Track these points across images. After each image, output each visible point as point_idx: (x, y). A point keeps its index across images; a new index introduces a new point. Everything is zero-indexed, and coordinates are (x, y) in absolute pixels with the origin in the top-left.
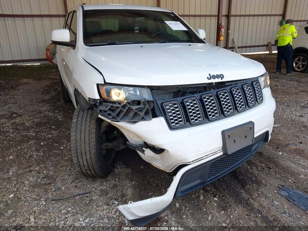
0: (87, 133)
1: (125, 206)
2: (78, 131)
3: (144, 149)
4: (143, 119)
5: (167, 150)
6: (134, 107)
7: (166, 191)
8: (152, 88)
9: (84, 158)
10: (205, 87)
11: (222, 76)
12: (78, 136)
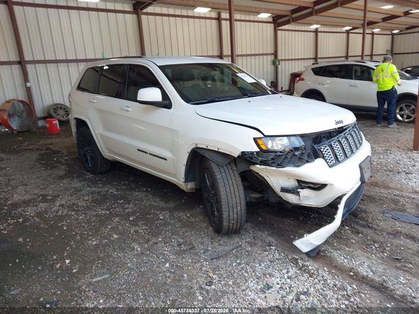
0: (235, 186)
1: (301, 240)
2: (227, 186)
3: (299, 190)
4: (308, 162)
5: (331, 184)
6: (297, 153)
7: (334, 219)
8: (302, 136)
9: (235, 211)
10: (330, 133)
11: (341, 122)
12: (228, 190)
